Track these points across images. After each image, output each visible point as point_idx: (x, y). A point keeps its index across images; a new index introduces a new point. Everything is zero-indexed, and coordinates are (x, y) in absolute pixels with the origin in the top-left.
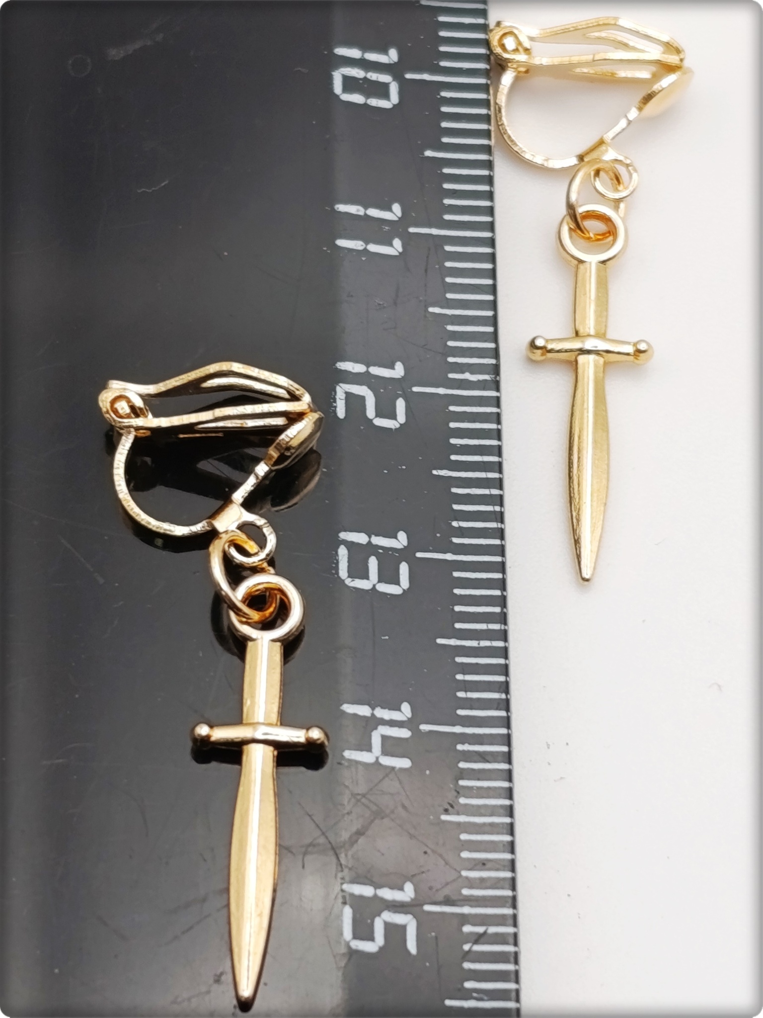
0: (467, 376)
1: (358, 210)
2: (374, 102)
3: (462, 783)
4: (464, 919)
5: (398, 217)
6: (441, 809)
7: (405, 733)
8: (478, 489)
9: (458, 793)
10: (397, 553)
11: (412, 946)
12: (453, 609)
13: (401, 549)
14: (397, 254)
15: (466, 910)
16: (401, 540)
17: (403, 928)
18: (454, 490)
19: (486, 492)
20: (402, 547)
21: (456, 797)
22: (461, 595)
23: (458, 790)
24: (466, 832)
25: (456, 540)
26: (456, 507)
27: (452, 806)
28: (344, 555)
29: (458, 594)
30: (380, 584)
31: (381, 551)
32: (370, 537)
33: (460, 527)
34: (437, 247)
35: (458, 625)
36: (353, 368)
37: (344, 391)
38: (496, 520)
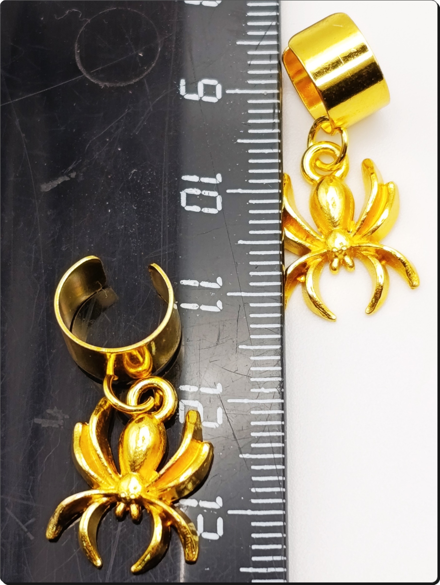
1: (195, 283)
2: (206, 210)
5: (220, 286)
10: (216, 512)
13: (219, 509)
14: (219, 311)
22: (256, 538)
26: (254, 479)
29: (254, 537)
30: (204, 533)
31: (205, 511)
32: (198, 502)
33: (256, 492)
34: (245, 304)
35: (254, 559)
36: (190, 389)
37: (184, 405)
38: (280, 486)
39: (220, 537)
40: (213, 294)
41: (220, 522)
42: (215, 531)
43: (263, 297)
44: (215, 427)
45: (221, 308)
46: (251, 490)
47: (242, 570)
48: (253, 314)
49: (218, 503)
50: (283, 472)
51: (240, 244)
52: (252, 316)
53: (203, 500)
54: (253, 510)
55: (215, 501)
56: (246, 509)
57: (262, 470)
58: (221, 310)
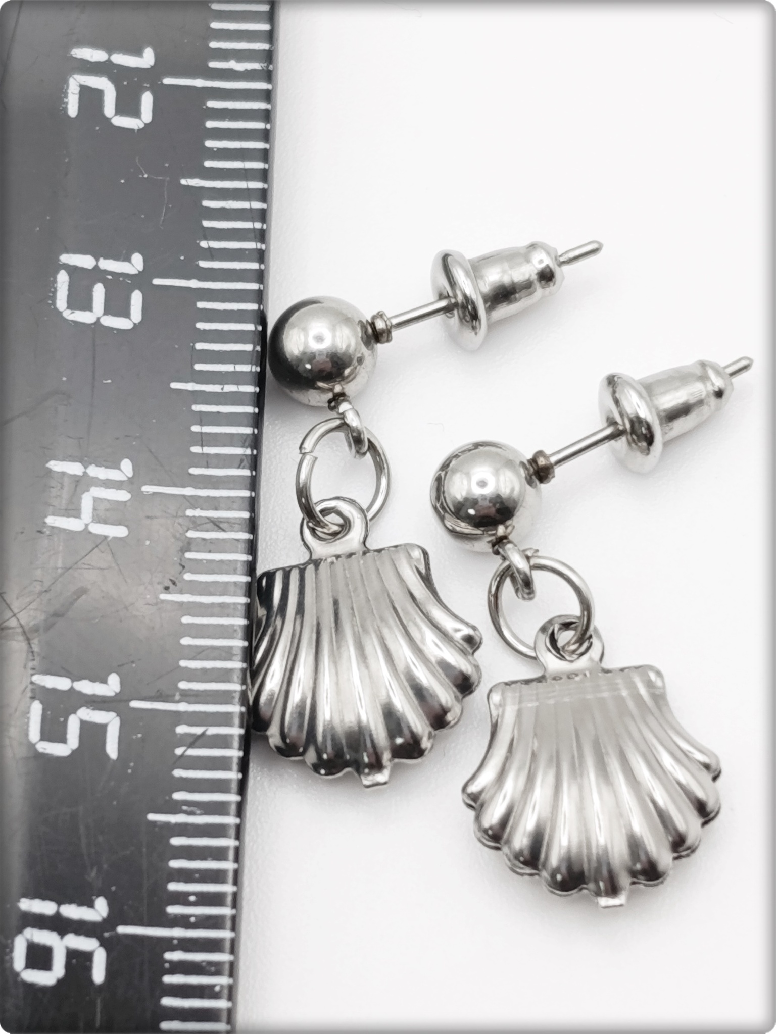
0: (233, 65)
3: (188, 555)
4: (179, 718)
6: (160, 587)
7: (123, 496)
8: (235, 202)
9: (184, 567)
10: (129, 280)
11: (112, 749)
12: (193, 347)
13: (136, 274)
15: (183, 707)
16: (137, 263)
17: (103, 728)
18: (206, 203)
19: (245, 205)
20: (137, 272)
21: (180, 573)
22: (205, 330)
23: (184, 564)
24: (189, 615)
25: (203, 264)
26: (206, 224)
27: (174, 583)
28: (64, 282)
29: (202, 329)
30: (106, 317)
31: (110, 277)
32: (97, 260)
33: (209, 248)
36: (92, 57)
37: (78, 84)
38: (255, 240)
39: (135, 324)
41: (137, 298)
42: (126, 314)
44: (136, 128)
46: (199, 244)
47: (174, 385)
49: (134, 264)
50: (263, 215)
53: (106, 258)
54: (200, 279)
55: (128, 259)
56: (188, 278)
57: (223, 209)
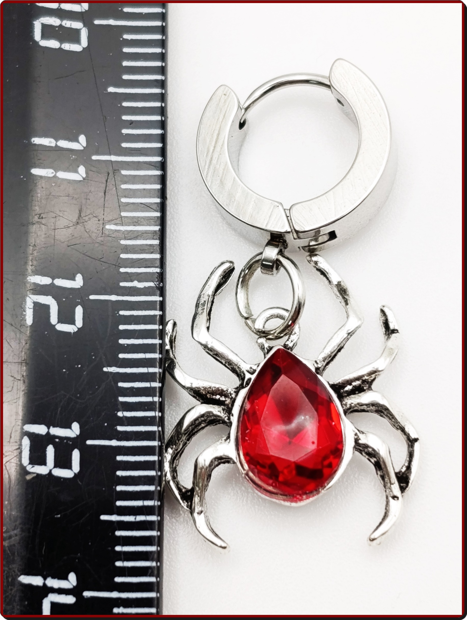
1: (50, 142)
2: (67, 46)
5: (83, 147)
14: (82, 179)
34: (115, 172)
35: (119, 503)
40: (74, 157)
43: (139, 162)
45: (84, 176)
48: (125, 185)
51: (111, 93)
52: (124, 186)
58: (84, 179)
